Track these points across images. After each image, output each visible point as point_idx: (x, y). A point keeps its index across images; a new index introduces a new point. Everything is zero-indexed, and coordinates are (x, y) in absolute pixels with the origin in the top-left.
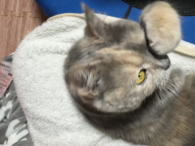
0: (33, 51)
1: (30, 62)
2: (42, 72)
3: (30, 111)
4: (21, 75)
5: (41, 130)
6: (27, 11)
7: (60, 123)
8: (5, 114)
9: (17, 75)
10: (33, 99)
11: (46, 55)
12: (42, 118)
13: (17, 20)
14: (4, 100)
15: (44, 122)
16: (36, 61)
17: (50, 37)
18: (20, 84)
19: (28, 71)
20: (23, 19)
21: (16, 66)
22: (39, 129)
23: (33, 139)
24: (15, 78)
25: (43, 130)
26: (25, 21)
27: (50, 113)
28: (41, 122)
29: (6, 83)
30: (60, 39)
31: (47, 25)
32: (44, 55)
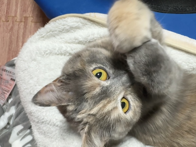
0: (37, 53)
1: (33, 64)
2: (47, 74)
3: (34, 115)
4: (25, 78)
5: (46, 134)
6: (28, 16)
8: (8, 120)
9: (21, 78)
11: (50, 56)
12: (47, 122)
13: (19, 25)
14: (7, 106)
15: (49, 126)
16: (40, 63)
17: (54, 38)
18: (24, 87)
19: (31, 74)
20: (24, 23)
21: (20, 69)
22: (44, 133)
23: (38, 144)
24: (19, 82)
25: (48, 134)
27: (55, 116)
28: (46, 125)
29: (9, 88)
30: (64, 40)
31: (50, 27)
32: (47, 57)
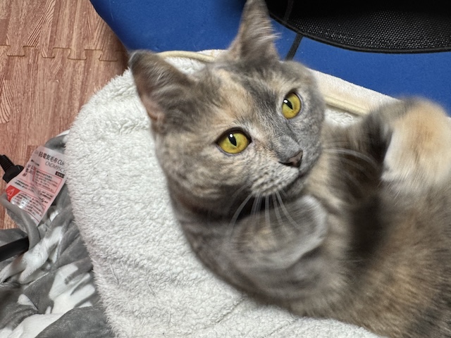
0: (106, 124)
1: (99, 147)
2: (125, 166)
3: (99, 244)
4: (83, 173)
5: (120, 283)
6: (93, 48)
7: (159, 269)
8: (48, 253)
10: (106, 220)
11: (132, 132)
12: (122, 259)
13: (74, 66)
14: (47, 225)
15: (126, 266)
16: (113, 144)
18: (81, 191)
19: (96, 166)
20: (85, 63)
21: (74, 155)
22: (117, 281)
23: (104, 301)
24: (70, 179)
25: (124, 283)
26: (88, 69)
27: (139, 248)
28: (121, 266)
29: (51, 191)
32: (127, 133)
